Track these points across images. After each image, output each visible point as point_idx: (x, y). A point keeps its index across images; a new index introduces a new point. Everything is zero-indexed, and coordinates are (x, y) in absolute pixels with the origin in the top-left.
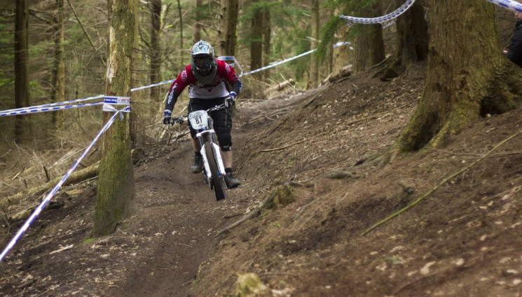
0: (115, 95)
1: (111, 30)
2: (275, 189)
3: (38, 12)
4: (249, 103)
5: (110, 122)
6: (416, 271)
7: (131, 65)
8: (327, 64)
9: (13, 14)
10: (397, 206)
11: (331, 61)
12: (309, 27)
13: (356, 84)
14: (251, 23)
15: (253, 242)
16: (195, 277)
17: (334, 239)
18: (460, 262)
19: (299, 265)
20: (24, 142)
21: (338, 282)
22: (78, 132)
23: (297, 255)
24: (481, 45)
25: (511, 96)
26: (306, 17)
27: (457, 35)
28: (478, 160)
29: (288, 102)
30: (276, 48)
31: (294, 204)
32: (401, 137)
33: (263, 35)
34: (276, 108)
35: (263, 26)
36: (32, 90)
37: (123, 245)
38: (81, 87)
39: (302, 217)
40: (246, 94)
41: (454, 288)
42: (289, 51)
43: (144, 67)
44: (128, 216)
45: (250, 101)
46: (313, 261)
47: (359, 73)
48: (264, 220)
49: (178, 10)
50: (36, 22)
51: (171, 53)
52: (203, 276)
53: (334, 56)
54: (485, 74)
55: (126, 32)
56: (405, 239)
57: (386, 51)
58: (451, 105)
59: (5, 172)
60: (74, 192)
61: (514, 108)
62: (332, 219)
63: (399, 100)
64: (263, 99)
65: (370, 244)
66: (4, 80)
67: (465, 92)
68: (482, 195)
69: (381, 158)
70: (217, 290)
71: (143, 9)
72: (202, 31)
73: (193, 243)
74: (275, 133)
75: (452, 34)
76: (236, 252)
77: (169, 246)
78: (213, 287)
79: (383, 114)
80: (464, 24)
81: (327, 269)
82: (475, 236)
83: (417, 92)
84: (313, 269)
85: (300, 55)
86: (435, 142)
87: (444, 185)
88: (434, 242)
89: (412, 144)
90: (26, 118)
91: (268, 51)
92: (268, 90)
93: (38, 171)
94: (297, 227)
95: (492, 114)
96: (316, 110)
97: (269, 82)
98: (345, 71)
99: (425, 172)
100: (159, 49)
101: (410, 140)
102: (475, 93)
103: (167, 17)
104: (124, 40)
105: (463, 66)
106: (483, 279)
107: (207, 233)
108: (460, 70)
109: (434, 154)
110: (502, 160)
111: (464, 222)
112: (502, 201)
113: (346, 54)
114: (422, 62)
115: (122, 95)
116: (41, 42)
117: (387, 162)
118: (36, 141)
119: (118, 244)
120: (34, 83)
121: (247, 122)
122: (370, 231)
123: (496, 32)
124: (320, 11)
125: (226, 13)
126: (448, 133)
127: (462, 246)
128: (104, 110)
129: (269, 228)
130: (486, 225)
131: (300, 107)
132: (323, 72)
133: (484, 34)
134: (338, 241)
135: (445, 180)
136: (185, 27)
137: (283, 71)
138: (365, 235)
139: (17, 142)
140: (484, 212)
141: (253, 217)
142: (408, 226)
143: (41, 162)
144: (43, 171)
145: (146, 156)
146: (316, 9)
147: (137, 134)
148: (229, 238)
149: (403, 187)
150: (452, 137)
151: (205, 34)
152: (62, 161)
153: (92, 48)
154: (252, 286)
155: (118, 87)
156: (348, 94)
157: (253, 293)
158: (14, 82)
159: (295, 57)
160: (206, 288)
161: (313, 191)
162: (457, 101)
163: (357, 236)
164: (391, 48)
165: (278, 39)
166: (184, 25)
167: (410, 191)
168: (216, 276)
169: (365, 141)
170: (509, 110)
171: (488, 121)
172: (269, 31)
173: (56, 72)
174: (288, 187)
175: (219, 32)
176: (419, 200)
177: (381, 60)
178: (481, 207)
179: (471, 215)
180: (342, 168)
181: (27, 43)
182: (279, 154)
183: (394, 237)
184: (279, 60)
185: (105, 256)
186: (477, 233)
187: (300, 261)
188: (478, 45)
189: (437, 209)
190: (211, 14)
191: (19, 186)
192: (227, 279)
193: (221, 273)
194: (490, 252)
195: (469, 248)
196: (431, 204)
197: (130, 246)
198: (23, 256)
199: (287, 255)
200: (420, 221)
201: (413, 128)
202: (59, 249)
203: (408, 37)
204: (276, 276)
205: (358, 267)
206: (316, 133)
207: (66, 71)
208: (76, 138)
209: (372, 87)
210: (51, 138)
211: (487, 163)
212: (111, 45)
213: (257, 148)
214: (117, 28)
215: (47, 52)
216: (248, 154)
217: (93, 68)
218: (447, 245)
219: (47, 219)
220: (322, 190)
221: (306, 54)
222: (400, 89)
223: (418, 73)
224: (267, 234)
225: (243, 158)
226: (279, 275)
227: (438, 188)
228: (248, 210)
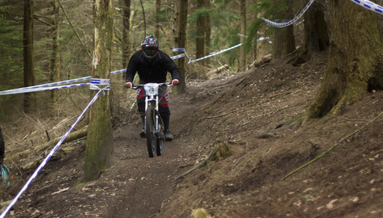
0: (99, 77)
1: (96, 30)
2: (217, 146)
3: (40, 17)
4: (196, 83)
5: (96, 98)
6: (323, 207)
7: (110, 56)
8: (252, 53)
9: (22, 18)
10: (307, 158)
11: (255, 52)
12: (239, 26)
13: (274, 68)
14: (196, 24)
15: (202, 185)
16: (159, 211)
17: (261, 182)
18: (355, 200)
19: (237, 202)
20: (30, 112)
21: (265, 215)
22: (71, 105)
23: (235, 194)
24: (368, 40)
26: (237, 19)
27: (350, 32)
28: (367, 124)
29: (224, 81)
30: (214, 42)
31: (231, 157)
32: (309, 107)
33: (205, 33)
34: (216, 86)
35: (205, 26)
36: (36, 74)
37: (105, 188)
38: (71, 71)
39: (237, 166)
40: (193, 76)
42: (224, 44)
43: (118, 57)
44: (109, 166)
45: (196, 81)
46: (247, 199)
47: (277, 60)
48: (209, 169)
49: (142, 14)
50: (38, 24)
51: (137, 46)
52: (165, 210)
53: (258, 47)
54: (371, 61)
55: (106, 31)
56: (314, 183)
57: (296, 44)
58: (346, 83)
59: (17, 135)
60: (68, 148)
62: (259, 168)
63: (307, 80)
64: (206, 79)
65: (288, 187)
66: (15, 67)
67: (357, 75)
68: (371, 150)
69: (295, 123)
71: (117, 14)
72: (160, 30)
73: (157, 186)
74: (216, 104)
75: (347, 32)
76: (189, 193)
77: (139, 188)
79: (295, 90)
80: (356, 24)
81: (257, 205)
82: (366, 180)
83: (320, 74)
84: (247, 205)
85: (232, 48)
86: (335, 111)
87: (342, 142)
88: (336, 185)
89: (318, 113)
90: (32, 95)
91: (208, 44)
92: (209, 73)
93: (41, 133)
94: (234, 174)
95: (376, 90)
96: (245, 88)
97: (210, 67)
98: (266, 58)
99: (328, 133)
100: (129, 43)
101: (316, 109)
102: (364, 75)
103: (134, 20)
104: (105, 37)
106: (373, 212)
107: (167, 179)
108: (353, 58)
109: (334, 120)
111: (358, 170)
113: (266, 46)
114: (323, 52)
115: (104, 78)
116: (42, 39)
117: (299, 126)
118: (39, 112)
119: (102, 186)
120: (37, 68)
121: (194, 96)
122: (287, 177)
123: (379, 30)
124: (247, 15)
125: (179, 16)
126: (344, 104)
127: (357, 187)
128: (91, 88)
129: (213, 175)
130: (375, 172)
131: (233, 85)
132: (249, 59)
133: (370, 32)
134: (264, 184)
135: (343, 139)
136: (148, 27)
137: (219, 59)
138: (284, 179)
139: (25, 112)
140: (372, 163)
141: (201, 167)
142: (316, 173)
143: (43, 127)
144: (45, 134)
145: (121, 122)
146: (244, 14)
147: (114, 106)
148: (182, 182)
149: (312, 144)
150: (348, 107)
151: (162, 32)
152: (59, 126)
153: (80, 43)
154: (202, 217)
155: (101, 72)
156: (269, 75)
158: (23, 68)
159: (229, 49)
161: (245, 147)
162: (350, 80)
163: (278, 180)
164: (299, 42)
165: (216, 35)
166: (147, 25)
167: (317, 147)
168: (175, 210)
171: (373, 96)
172: (210, 29)
173: (53, 61)
174: (227, 144)
176: (324, 153)
177: (293, 51)
178: (370, 159)
179: (362, 165)
180: (266, 131)
181: (32, 39)
182: (219, 120)
183: (306, 181)
184: (216, 50)
185: (92, 196)
186: (368, 178)
187: (236, 199)
189: (337, 160)
190: (167, 17)
191: (28, 145)
192: (182, 213)
193: (178, 208)
194: (378, 192)
195: (362, 189)
196: (332, 157)
197: (110, 188)
198: (32, 196)
199: (227, 195)
200: (324, 170)
201: (318, 101)
202: (58, 191)
203: (312, 33)
204: (219, 210)
205: (280, 203)
206: (246, 105)
207: (61, 60)
208: (69, 109)
209: (286, 71)
210: (50, 109)
211: (374, 126)
212: (95, 41)
213: (202, 116)
214: (100, 29)
215: (47, 46)
216: (196, 120)
217: (81, 58)
218: (346, 187)
219: (49, 169)
220: (252, 147)
221: (236, 46)
222: (307, 72)
223: (320, 60)
224: (212, 179)
225: (192, 123)
226: (221, 209)
227: (338, 145)
228: (197, 162)
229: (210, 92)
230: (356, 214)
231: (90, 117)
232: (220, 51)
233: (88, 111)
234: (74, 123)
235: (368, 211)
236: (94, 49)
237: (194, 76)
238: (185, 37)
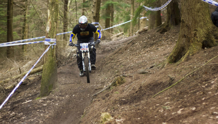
0: (50, 38)
1: (49, 11)
2: (116, 78)
3: (17, 3)
4: (105, 42)
5: (48, 49)
6: (176, 112)
7: (56, 26)
8: (137, 26)
9: (6, 4)
10: (167, 85)
11: (139, 25)
12: (130, 10)
13: (150, 35)
14: (106, 9)
15: (107, 99)
16: (83, 114)
17: (141, 98)
18: (194, 109)
19: (127, 109)
20: (10, 57)
21: (143, 116)
22: (33, 53)
23: (126, 105)
24: (203, 19)
25: (215, 40)
26: (129, 7)
27: (193, 15)
28: (201, 67)
29: (121, 42)
30: (116, 19)
31: (124, 84)
32: (169, 57)
33: (111, 14)
34: (116, 44)
35: (111, 10)
36: (14, 36)
37: (52, 101)
38: (34, 35)
39: (128, 89)
41: (191, 119)
42: (121, 20)
43: (61, 27)
44: (54, 88)
45: (105, 41)
46: (132, 108)
47: (151, 30)
48: (112, 91)
49: (75, 3)
50: (16, 7)
51: (72, 21)
52: (86, 113)
53: (140, 22)
54: (204, 31)
55: (54, 11)
56: (171, 99)
57: (162, 21)
58: (190, 43)
59: (3, 70)
60: (32, 78)
61: (216, 45)
62: (140, 90)
63: (168, 41)
64: (111, 40)
65: (156, 101)
66: (2, 31)
67: (196, 39)
68: (203, 81)
69: (161, 65)
70: (92, 119)
71: (60, 2)
72: (85, 12)
73: (82, 100)
74: (116, 54)
75: (191, 14)
76: (100, 104)
77: (71, 101)
78: (90, 118)
79: (161, 47)
80: (196, 10)
81: (138, 111)
82: (200, 98)
83: (175, 38)
84: (133, 111)
85: (126, 22)
86: (183, 59)
87: (187, 77)
88: (183, 100)
89: (174, 60)
90: (12, 47)
91: (112, 20)
92: (112, 37)
93: (16, 69)
94: (125, 94)
95: (207, 48)
96: (133, 45)
97: (113, 33)
98: (145, 29)
99: (179, 71)
100: (67, 19)
101: (173, 58)
102: (200, 39)
103: (70, 6)
104: (54, 15)
105: (195, 28)
106: (204, 116)
107: (87, 96)
108: (194, 29)
109: (183, 64)
110: (211, 67)
111: (195, 92)
112: (211, 84)
113: (145, 22)
114: (177, 26)
115: (53, 38)
116: (18, 16)
117: (163, 67)
118: (15, 57)
119: (50, 100)
120: (15, 33)
121: (104, 50)
122: (156, 96)
123: (209, 14)
124: (134, 4)
125: (96, 4)
126: (189, 55)
127: (195, 102)
128: (45, 44)
129: (114, 94)
130: (205, 94)
131: (126, 44)
132: (135, 29)
133: (204, 15)
134: (143, 99)
135: (187, 75)
136: (78, 10)
137: (119, 29)
138: (154, 97)
139: (8, 57)
140: (204, 88)
141: (107, 89)
142: (172, 94)
143: (18, 65)
144: (19, 69)
145: (62, 63)
146: (133, 3)
147: (58, 55)
148: (97, 98)
149: (170, 77)
150: (190, 57)
152: (27, 65)
153: (39, 18)
154: (107, 118)
155: (51, 34)
156: (146, 39)
157: (108, 120)
158: (6, 32)
159: (124, 23)
160: (87, 119)
162: (192, 42)
163: (150, 97)
164: (164, 20)
165: (117, 15)
167: (173, 79)
168: (92, 114)
169: (154, 58)
170: (214, 46)
171: (205, 51)
172: (113, 12)
173: (24, 28)
174: (122, 77)
175: (93, 12)
176: (176, 83)
177: (160, 25)
178: (203, 86)
179: (198, 89)
180: (144, 70)
181: (12, 16)
182: (117, 63)
183: (166, 98)
184: (117, 24)
185: (45, 105)
186: (201, 97)
187: (127, 107)
188: (202, 19)
189: (184, 87)
190: (89, 5)
191: (9, 76)
192: (96, 115)
193: (94, 112)
194: (206, 105)
195: (198, 103)
196: (182, 85)
197: (55, 101)
198: (11, 104)
199: (121, 105)
200: (177, 92)
201: (174, 53)
202: (26, 102)
203: (171, 15)
204: (117, 114)
205: (151, 110)
206: (133, 55)
207: (28, 28)
208: (32, 56)
209: (156, 36)
210: (22, 56)
211: (205, 68)
212: (48, 17)
213: (108, 61)
214: (51, 10)
215: (20, 20)
216: (105, 63)
217: (40, 27)
218: (189, 101)
219: (20, 89)
220: (136, 78)
221: (128, 22)
222: (168, 37)
223: (176, 31)
224: (113, 96)
225: (102, 65)
226: (118, 113)
227: (184, 78)
228: (105, 87)
229: (113, 47)
230: (194, 117)
231: (45, 60)
232: (119, 24)
233: (43, 57)
234: (35, 63)
235: (201, 115)
236: (47, 22)
237: (104, 38)
238: (99, 16)
